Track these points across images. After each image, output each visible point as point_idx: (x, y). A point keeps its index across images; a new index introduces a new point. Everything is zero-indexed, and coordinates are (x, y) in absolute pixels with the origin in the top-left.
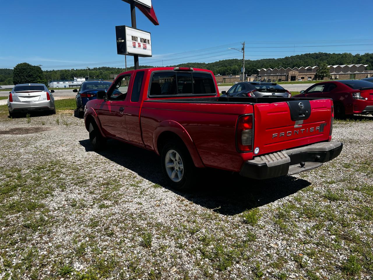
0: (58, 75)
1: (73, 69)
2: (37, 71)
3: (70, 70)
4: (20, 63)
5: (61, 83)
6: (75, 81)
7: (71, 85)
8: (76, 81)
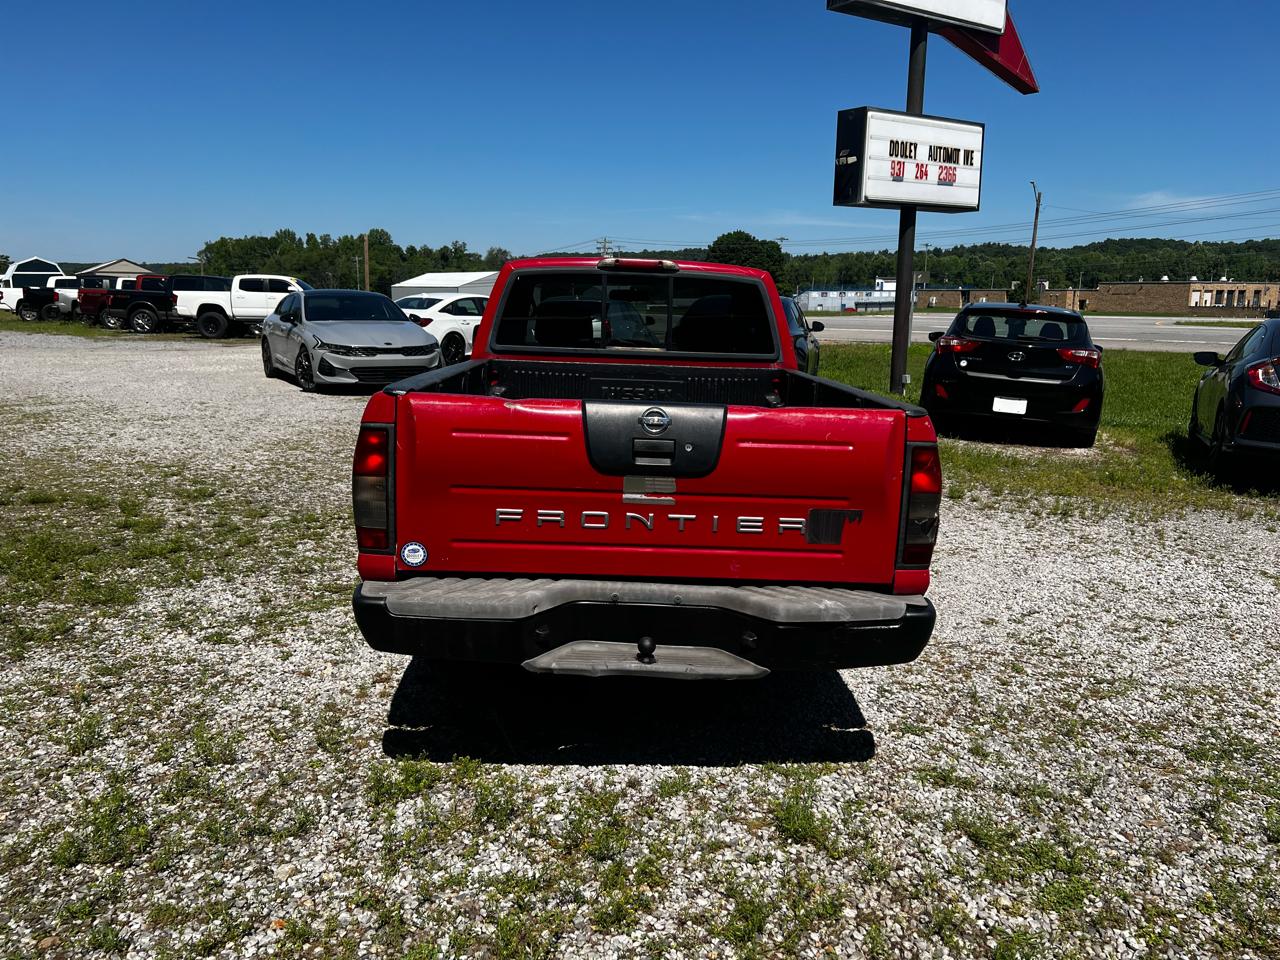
0: (832, 270)
1: (886, 252)
2: (768, 256)
3: (876, 253)
4: (726, 234)
5: (834, 294)
6: (877, 288)
7: (863, 304)
8: (881, 290)
